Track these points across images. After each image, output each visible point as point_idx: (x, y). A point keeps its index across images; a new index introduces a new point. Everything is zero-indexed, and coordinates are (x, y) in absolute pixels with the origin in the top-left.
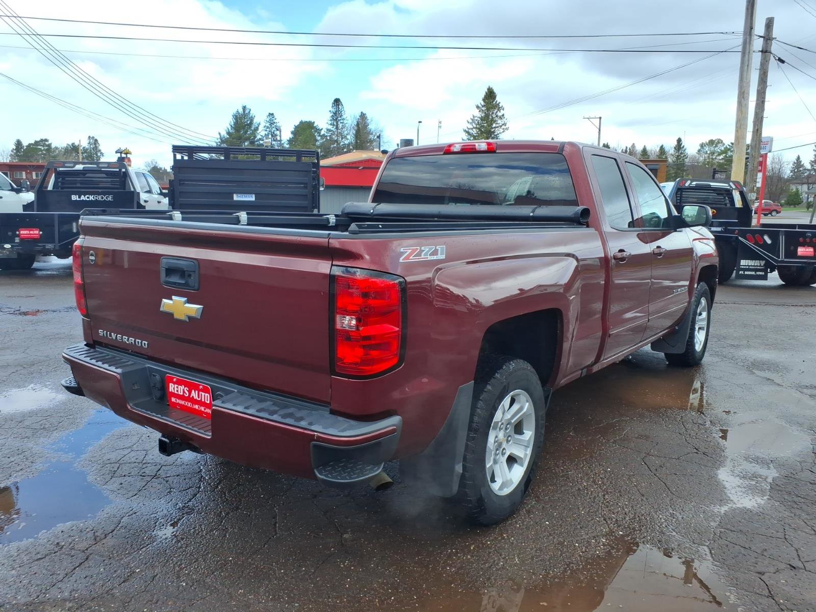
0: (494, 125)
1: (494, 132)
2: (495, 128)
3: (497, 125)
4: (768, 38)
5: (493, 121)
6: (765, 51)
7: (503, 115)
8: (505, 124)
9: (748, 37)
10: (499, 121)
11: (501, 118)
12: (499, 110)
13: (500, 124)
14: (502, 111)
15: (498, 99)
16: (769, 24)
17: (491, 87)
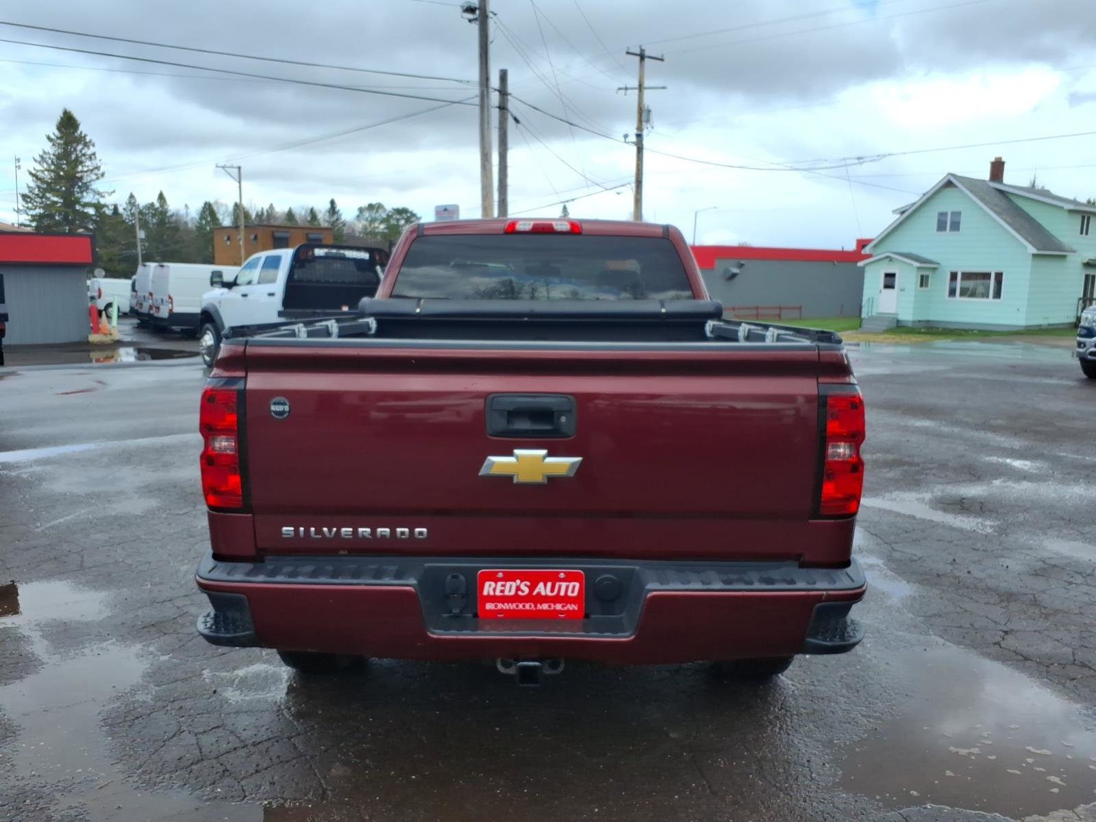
0: (80, 168)
1: (81, 179)
2: (82, 172)
3: (85, 169)
4: (503, 92)
5: (77, 162)
6: (503, 108)
7: (94, 154)
8: (98, 168)
9: (485, 89)
10: (88, 163)
11: (90, 158)
12: (86, 145)
13: (91, 168)
14: (91, 147)
15: (83, 129)
16: (503, 76)
17: (68, 110)
